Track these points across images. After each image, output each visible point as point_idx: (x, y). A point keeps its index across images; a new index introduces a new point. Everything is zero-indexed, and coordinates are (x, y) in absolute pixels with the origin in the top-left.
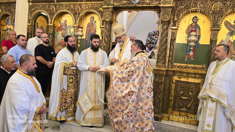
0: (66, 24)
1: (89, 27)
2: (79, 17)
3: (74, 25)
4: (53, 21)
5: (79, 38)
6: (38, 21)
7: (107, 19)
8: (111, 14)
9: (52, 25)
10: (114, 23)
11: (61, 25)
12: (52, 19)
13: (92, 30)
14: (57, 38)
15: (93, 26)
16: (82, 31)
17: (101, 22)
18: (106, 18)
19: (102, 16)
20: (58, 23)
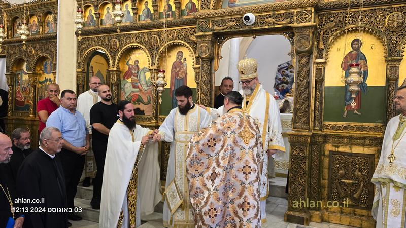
0: (137, 66)
1: (175, 68)
2: (158, 53)
3: (151, 68)
4: (116, 63)
5: (160, 88)
6: (92, 63)
7: (204, 53)
8: (210, 45)
9: (115, 69)
10: (216, 60)
11: (129, 69)
12: (115, 59)
13: (180, 73)
14: (124, 90)
15: (181, 66)
16: (164, 77)
17: (195, 59)
18: (202, 53)
19: (195, 49)
20: (124, 64)
